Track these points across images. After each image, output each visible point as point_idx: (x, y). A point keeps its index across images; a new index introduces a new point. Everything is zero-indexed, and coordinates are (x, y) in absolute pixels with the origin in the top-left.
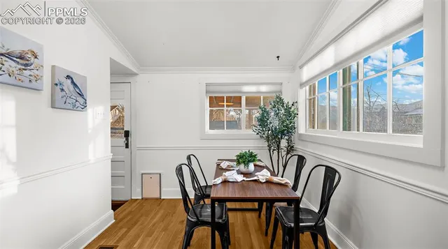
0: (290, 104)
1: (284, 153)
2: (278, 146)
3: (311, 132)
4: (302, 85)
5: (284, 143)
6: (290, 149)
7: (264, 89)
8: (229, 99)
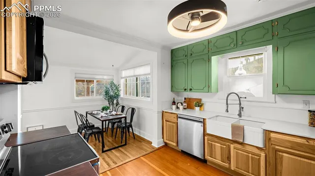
0: (117, 85)
1: (115, 106)
2: (113, 103)
3: (126, 97)
4: (122, 78)
5: (115, 102)
6: (117, 104)
7: (105, 77)
8: (87, 81)
